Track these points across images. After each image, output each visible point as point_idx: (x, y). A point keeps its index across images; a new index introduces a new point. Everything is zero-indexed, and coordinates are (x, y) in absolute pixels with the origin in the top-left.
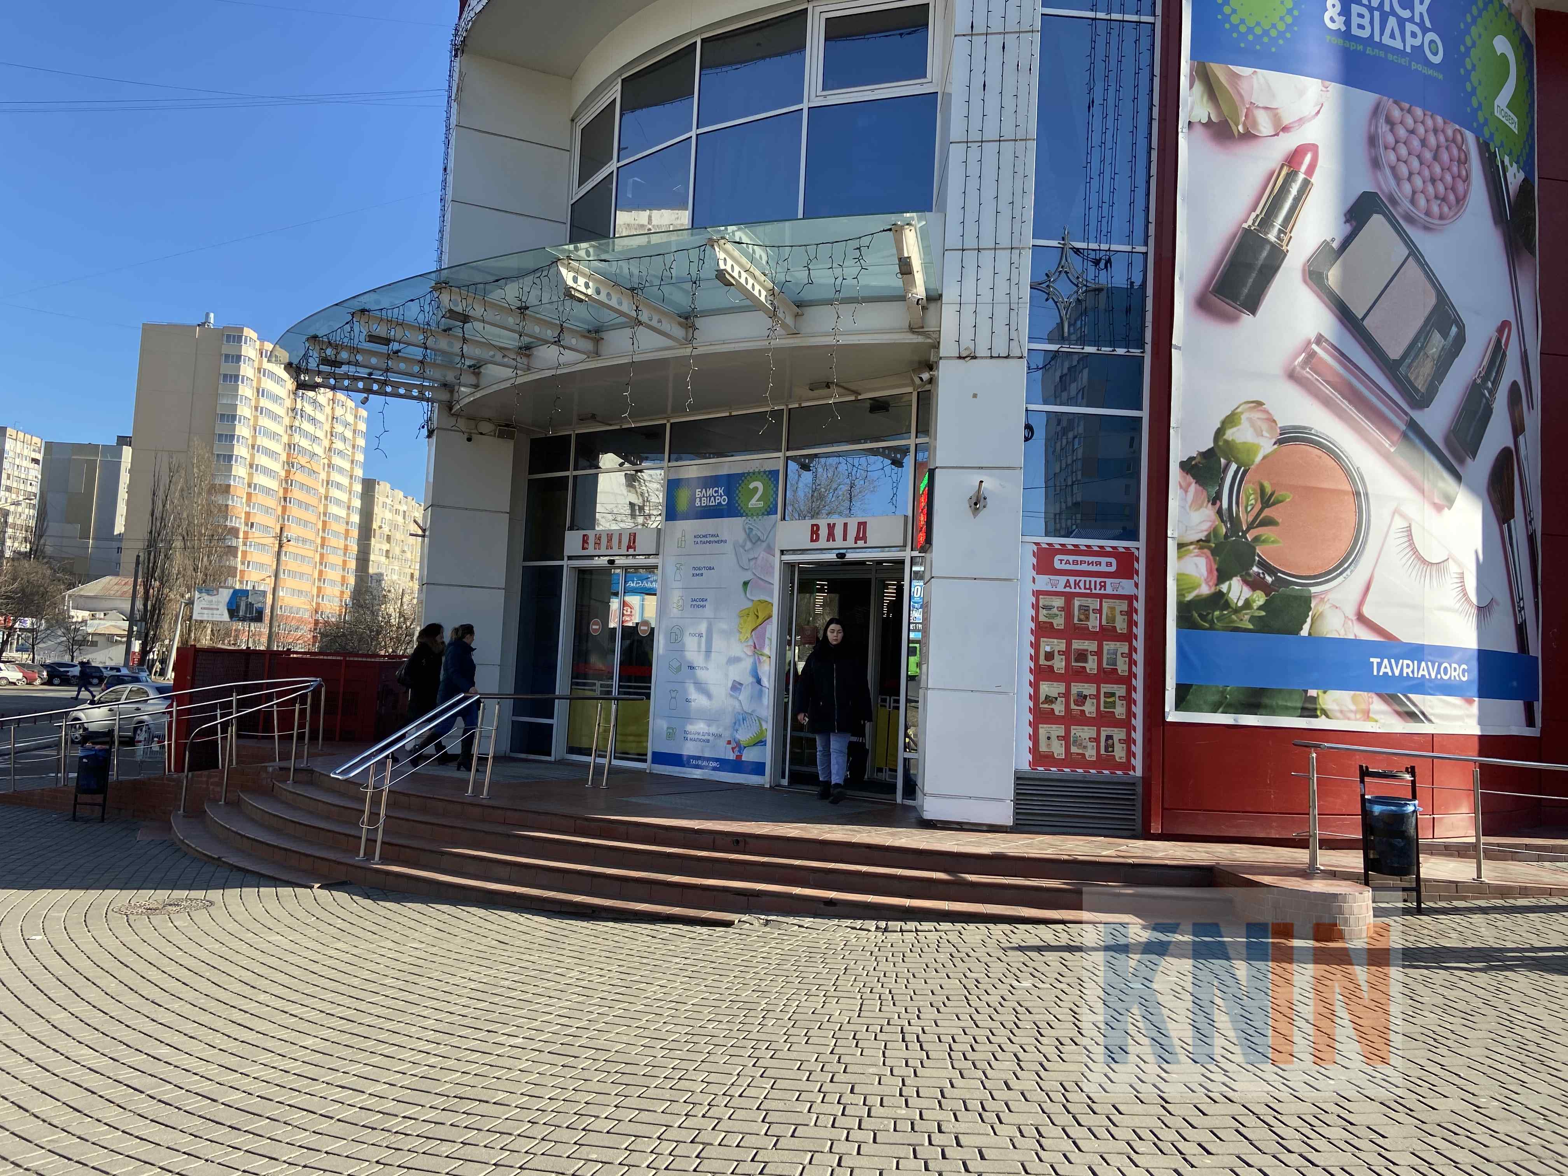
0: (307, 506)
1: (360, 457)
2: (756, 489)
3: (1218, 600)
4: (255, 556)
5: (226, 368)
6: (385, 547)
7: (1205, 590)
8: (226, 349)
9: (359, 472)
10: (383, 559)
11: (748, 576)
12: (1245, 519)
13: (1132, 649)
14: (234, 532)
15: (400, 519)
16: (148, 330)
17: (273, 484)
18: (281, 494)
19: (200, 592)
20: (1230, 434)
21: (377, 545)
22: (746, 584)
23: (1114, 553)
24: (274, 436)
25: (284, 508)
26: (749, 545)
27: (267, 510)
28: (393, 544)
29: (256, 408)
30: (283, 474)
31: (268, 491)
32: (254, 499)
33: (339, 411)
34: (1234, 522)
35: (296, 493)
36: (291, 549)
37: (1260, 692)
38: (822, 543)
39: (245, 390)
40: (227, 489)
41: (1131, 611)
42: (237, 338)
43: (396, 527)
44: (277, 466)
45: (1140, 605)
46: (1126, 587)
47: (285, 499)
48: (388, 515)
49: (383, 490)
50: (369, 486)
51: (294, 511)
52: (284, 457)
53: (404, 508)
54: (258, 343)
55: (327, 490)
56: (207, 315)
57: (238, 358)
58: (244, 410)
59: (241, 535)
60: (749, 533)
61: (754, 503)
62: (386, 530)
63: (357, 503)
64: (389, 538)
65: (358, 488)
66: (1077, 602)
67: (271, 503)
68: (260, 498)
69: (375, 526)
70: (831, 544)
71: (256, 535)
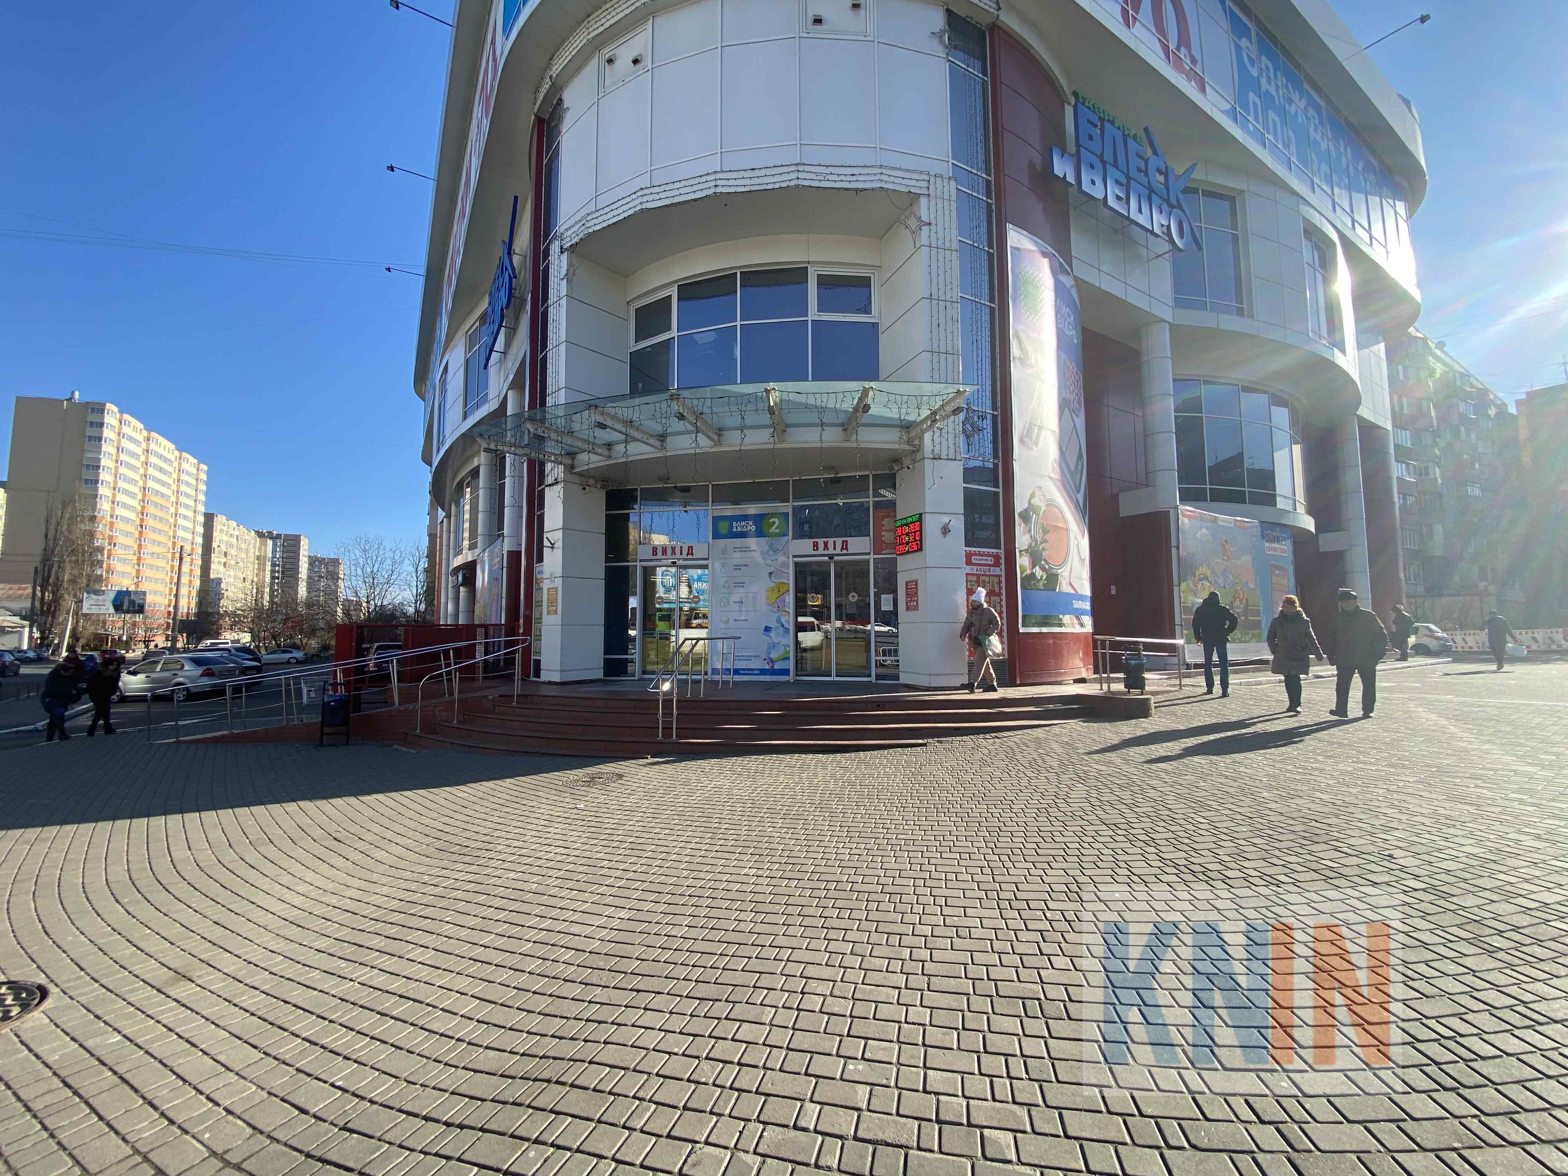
0: (160, 531)
1: (202, 497)
2: (774, 523)
3: (1033, 575)
4: (118, 566)
5: (91, 432)
6: (223, 560)
7: (1028, 572)
8: (92, 418)
9: (201, 508)
10: (222, 567)
11: (771, 569)
12: (1039, 540)
13: (1001, 600)
14: (100, 550)
15: (234, 540)
16: (19, 399)
17: (132, 516)
18: (138, 522)
19: (88, 593)
20: (1033, 501)
21: (216, 559)
22: (770, 574)
23: (992, 555)
24: (133, 482)
25: (141, 533)
26: (771, 553)
27: (126, 534)
28: (229, 557)
29: (117, 462)
30: (139, 508)
31: (127, 520)
32: (115, 526)
33: (185, 466)
34: (1036, 541)
35: (150, 522)
36: (147, 561)
37: (1047, 617)
38: (821, 551)
39: (106, 448)
40: (93, 519)
41: (1000, 582)
42: (100, 409)
43: (231, 546)
44: (135, 503)
45: (1003, 579)
46: (997, 571)
47: (141, 526)
48: (225, 538)
49: (220, 521)
50: (209, 519)
51: (149, 535)
52: (140, 496)
53: (236, 533)
54: (118, 415)
55: (176, 520)
56: (73, 393)
57: (101, 425)
58: (105, 462)
59: (106, 552)
60: (771, 546)
61: (773, 530)
62: (223, 548)
63: (200, 529)
64: (225, 554)
65: (201, 519)
66: (981, 578)
67: (131, 529)
68: (121, 525)
69: (214, 545)
70: (826, 552)
71: (118, 551)
